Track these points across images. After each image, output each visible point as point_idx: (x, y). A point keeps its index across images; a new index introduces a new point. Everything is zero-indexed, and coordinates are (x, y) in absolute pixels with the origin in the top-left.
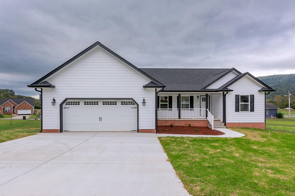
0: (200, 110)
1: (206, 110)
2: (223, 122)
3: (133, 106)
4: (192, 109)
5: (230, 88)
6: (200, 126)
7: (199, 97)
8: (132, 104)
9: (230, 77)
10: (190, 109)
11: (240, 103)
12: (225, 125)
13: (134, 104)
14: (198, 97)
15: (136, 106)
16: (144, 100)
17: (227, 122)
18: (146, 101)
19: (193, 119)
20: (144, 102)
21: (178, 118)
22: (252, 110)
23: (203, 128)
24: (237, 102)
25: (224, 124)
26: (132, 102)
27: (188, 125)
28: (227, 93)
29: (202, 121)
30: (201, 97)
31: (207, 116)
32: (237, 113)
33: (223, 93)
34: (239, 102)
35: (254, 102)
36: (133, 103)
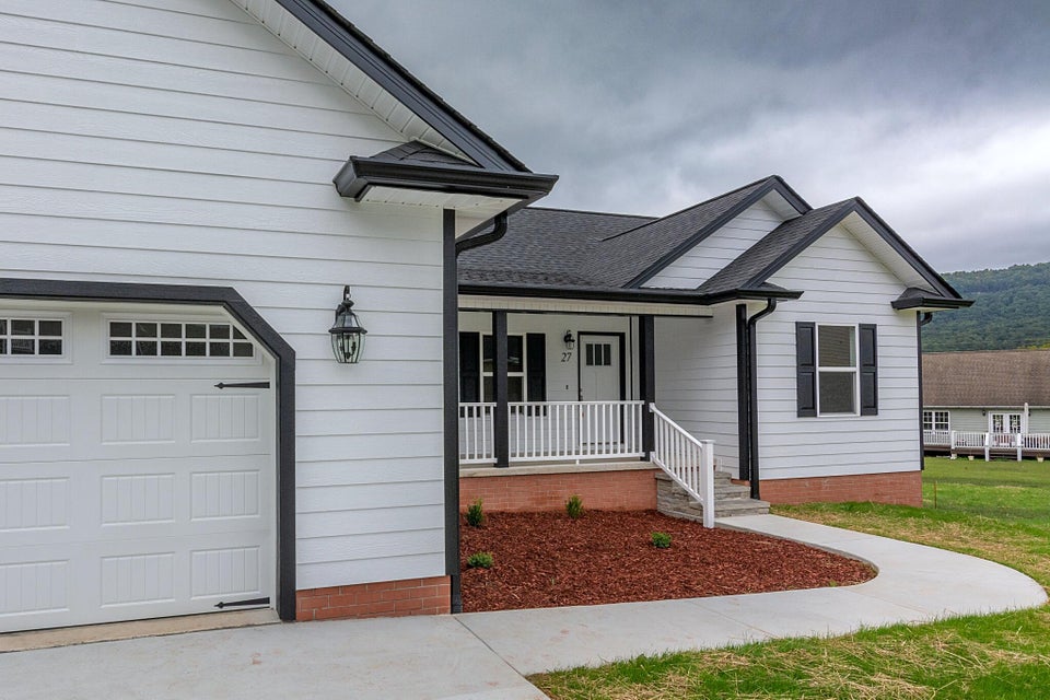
0: (622, 406)
1: (645, 408)
2: (744, 476)
3: (232, 367)
4: (541, 404)
5: (778, 280)
6: (617, 505)
7: (575, 337)
8: (219, 350)
9: (752, 228)
10: (525, 404)
11: (819, 369)
12: (755, 494)
13: (244, 350)
14: (568, 338)
15: (262, 365)
16: (345, 308)
17: (763, 475)
18: (362, 319)
19: (579, 468)
20: (346, 331)
21: (494, 460)
22: (870, 407)
23: (636, 514)
24: (805, 363)
25: (746, 488)
26: (220, 331)
27: (562, 504)
28: (771, 308)
29: (628, 476)
30: (586, 340)
31: (649, 444)
32: (808, 423)
33: (741, 309)
34: (813, 364)
35: (875, 364)
36: (231, 341)
